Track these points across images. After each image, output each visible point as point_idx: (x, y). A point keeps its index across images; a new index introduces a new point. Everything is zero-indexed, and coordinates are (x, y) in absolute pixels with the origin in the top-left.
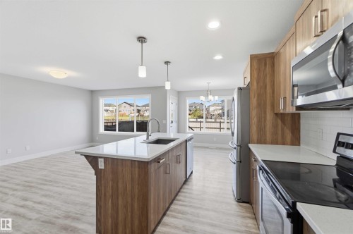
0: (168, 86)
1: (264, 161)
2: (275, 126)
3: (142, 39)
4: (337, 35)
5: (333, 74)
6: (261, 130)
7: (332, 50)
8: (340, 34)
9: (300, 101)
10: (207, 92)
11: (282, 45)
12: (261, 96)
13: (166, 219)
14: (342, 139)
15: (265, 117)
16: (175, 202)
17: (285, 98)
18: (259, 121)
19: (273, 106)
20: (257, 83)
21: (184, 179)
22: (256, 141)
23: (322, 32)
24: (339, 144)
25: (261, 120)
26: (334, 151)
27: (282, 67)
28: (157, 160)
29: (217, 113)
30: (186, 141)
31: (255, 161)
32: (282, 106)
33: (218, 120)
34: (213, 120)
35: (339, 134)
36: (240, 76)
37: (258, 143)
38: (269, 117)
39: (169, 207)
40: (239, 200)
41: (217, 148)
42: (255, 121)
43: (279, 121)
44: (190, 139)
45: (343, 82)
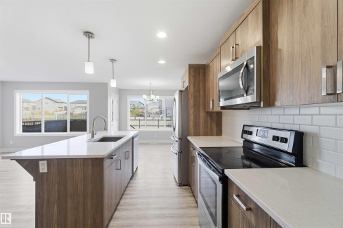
0: (113, 84)
1: (201, 148)
2: (206, 122)
3: (89, 34)
4: (243, 63)
5: (242, 87)
6: (196, 125)
7: (241, 72)
8: (245, 63)
9: (222, 103)
10: (149, 92)
11: (211, 60)
12: (196, 98)
13: (117, 214)
14: (246, 129)
15: (199, 115)
16: (124, 196)
17: (213, 100)
18: (195, 118)
19: (204, 106)
20: (194, 87)
21: (131, 175)
22: (193, 134)
23: (236, 58)
24: (245, 132)
25: (197, 117)
26: (242, 137)
27: (211, 77)
28: (111, 156)
29: (154, 111)
30: (133, 138)
31: (194, 149)
32: (211, 107)
33: (157, 118)
34: (151, 118)
35: (244, 125)
36: (179, 80)
37: (194, 136)
38: (202, 114)
39: (119, 203)
40: (181, 185)
41: (158, 144)
42: (192, 118)
43: (209, 118)
44: (136, 136)
45: (247, 92)
